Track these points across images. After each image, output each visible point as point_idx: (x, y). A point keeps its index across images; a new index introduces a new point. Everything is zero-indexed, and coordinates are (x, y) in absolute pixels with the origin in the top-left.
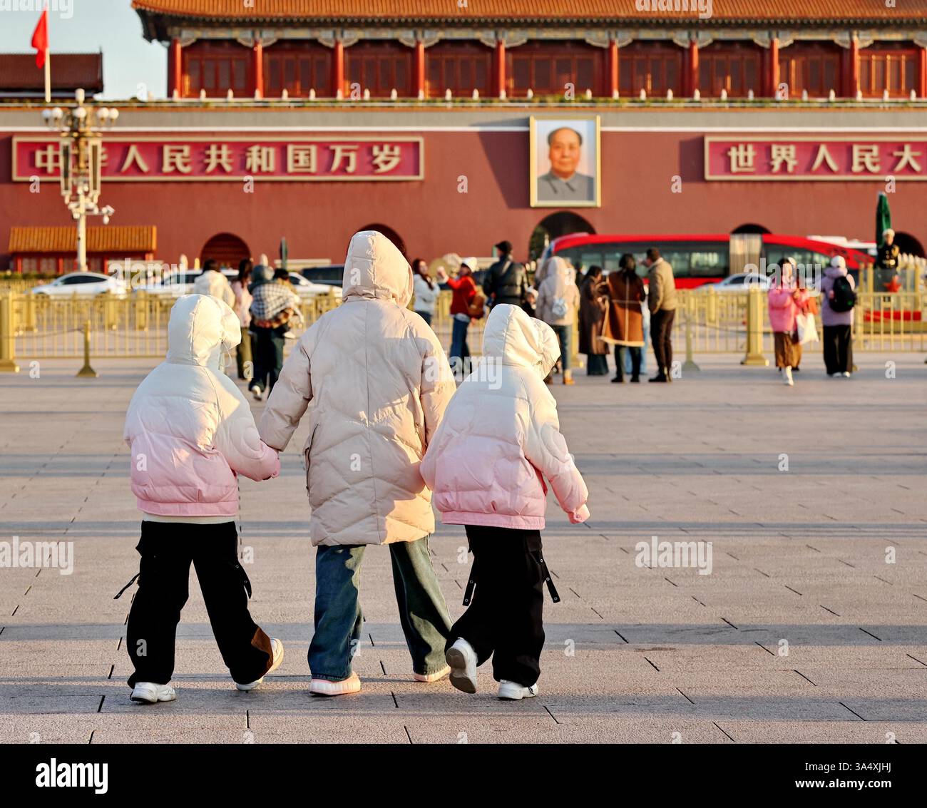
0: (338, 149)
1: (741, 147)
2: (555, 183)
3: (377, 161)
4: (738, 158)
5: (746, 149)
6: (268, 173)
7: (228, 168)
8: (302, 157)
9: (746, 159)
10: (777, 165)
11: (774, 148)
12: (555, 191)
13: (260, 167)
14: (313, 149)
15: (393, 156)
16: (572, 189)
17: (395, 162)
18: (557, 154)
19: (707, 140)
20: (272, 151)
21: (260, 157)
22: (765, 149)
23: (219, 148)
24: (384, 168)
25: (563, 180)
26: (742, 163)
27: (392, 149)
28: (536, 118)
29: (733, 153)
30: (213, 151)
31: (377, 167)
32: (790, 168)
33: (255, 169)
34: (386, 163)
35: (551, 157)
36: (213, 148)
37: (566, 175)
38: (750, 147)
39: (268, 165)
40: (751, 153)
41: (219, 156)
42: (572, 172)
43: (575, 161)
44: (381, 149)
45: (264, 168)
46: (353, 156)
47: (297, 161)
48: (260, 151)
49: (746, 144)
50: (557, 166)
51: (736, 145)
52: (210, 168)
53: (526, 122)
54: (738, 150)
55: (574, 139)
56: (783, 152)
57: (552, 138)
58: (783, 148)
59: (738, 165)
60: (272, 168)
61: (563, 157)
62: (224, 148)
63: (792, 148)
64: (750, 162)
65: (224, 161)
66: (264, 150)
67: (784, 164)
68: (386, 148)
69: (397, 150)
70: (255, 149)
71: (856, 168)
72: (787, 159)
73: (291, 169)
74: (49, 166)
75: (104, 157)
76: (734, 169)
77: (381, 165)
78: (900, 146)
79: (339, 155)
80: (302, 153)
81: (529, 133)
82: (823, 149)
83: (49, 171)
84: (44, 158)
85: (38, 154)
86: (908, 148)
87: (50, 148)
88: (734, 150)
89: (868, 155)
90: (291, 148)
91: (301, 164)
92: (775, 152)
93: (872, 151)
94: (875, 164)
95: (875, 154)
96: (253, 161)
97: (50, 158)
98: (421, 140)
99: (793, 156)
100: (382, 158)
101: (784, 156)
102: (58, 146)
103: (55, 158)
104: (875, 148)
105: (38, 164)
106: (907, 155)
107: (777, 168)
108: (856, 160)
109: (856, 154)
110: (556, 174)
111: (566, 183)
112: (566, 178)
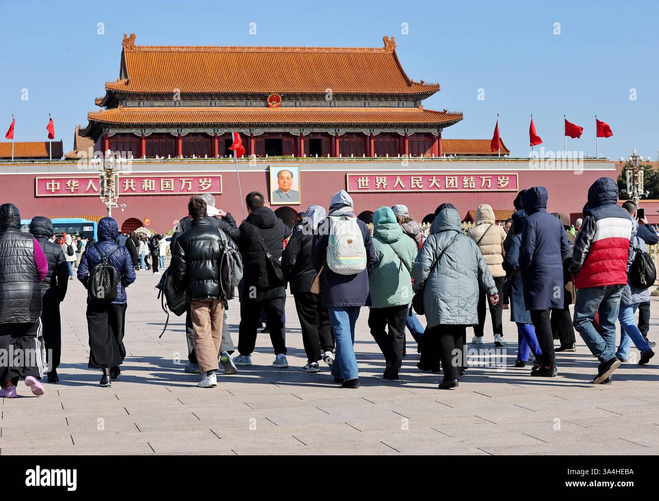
0: (184, 180)
1: (363, 178)
2: (280, 194)
3: (201, 185)
4: (362, 182)
5: (365, 179)
6: (152, 191)
7: (134, 189)
8: (167, 184)
9: (365, 182)
10: (378, 185)
11: (377, 178)
12: (281, 198)
13: (148, 188)
14: (172, 180)
15: (208, 183)
16: (289, 197)
17: (209, 185)
18: (282, 181)
19: (348, 175)
20: (154, 181)
21: (148, 184)
22: (372, 178)
23: (130, 180)
24: (204, 188)
25: (285, 193)
26: (363, 185)
27: (208, 180)
28: (273, 166)
29: (359, 180)
30: (127, 182)
31: (201, 188)
32: (384, 187)
33: (146, 190)
34: (206, 186)
35: (279, 182)
36: (127, 180)
37: (286, 190)
38: (367, 178)
39: (152, 188)
40: (367, 180)
41: (130, 184)
42: (289, 189)
43: (290, 185)
44: (203, 180)
45: (150, 189)
47: (165, 186)
48: (148, 181)
49: (365, 176)
50: (282, 187)
51: (361, 176)
52: (126, 189)
53: (268, 168)
54: (361, 179)
55: (289, 175)
56: (381, 180)
57: (279, 175)
58: (381, 178)
60: (154, 189)
61: (285, 183)
62: (132, 180)
63: (385, 178)
64: (367, 185)
65: (132, 186)
66: (150, 181)
67: (382, 185)
68: (205, 179)
69: (210, 181)
70: (146, 181)
71: (413, 186)
72: (383, 183)
73: (162, 189)
74: (53, 189)
75: (77, 185)
76: (360, 187)
77: (203, 187)
78: (431, 176)
79: (184, 183)
80: (167, 182)
81: (269, 172)
82: (398, 179)
83: (53, 191)
84: (50, 186)
85: (48, 184)
86: (434, 177)
87: (53, 181)
88: (360, 179)
89: (417, 181)
90: (162, 180)
91: (167, 187)
92: (377, 180)
93: (419, 179)
94: (420, 184)
95: (421, 180)
96: (145, 186)
97: (53, 186)
98: (221, 176)
99: (385, 181)
100: (203, 184)
101: (381, 182)
102: (56, 180)
103: (56, 186)
104: (421, 178)
105: (48, 188)
106: (434, 181)
107: (378, 187)
108: (413, 183)
109: (412, 180)
110: (281, 190)
111: (286, 194)
112: (286, 192)
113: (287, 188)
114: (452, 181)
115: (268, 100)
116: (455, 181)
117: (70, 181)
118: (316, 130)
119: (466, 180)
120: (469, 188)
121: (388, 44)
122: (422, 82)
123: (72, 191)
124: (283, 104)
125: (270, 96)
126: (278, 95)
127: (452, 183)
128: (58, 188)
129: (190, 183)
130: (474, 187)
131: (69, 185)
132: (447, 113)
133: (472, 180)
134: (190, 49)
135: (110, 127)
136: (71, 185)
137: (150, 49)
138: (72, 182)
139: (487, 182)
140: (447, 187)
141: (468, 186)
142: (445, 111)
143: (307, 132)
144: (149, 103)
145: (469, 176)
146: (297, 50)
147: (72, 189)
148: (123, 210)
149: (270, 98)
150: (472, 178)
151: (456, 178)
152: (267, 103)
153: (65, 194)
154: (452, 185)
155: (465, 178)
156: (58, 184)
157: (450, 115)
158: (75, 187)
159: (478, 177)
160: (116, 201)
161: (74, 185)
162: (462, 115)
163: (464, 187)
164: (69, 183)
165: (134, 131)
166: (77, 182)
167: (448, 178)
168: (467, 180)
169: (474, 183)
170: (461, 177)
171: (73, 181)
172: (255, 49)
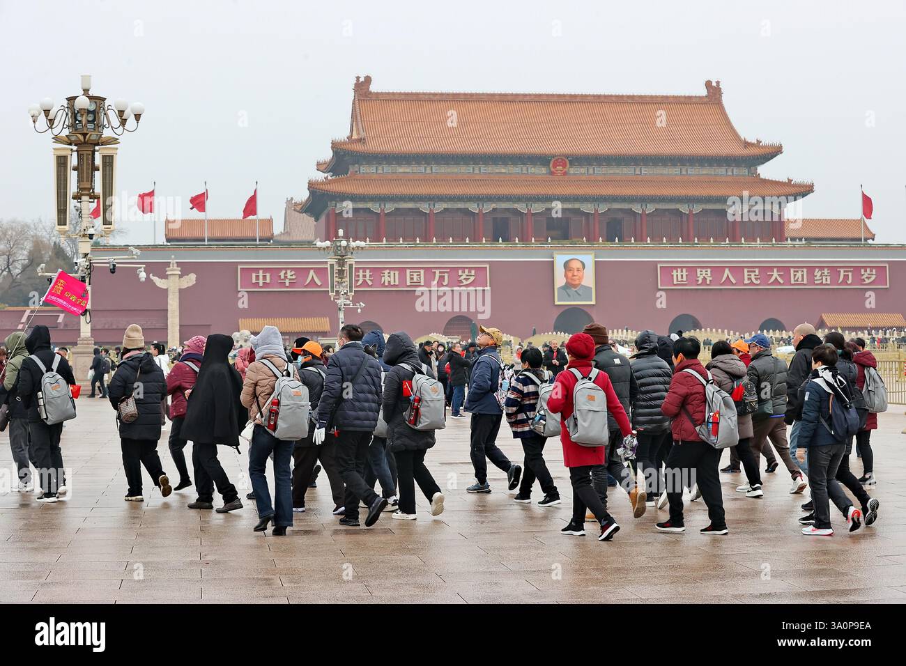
0: (437, 272)
1: (679, 270)
2: (568, 291)
3: (461, 278)
4: (677, 275)
5: (682, 271)
6: (394, 286)
7: (370, 283)
8: (415, 277)
9: (682, 275)
10: (700, 280)
11: (699, 270)
12: (569, 296)
13: (389, 282)
14: (422, 271)
15: (471, 276)
16: (579, 294)
17: (472, 279)
18: (570, 274)
19: (659, 266)
20: (397, 273)
21: (390, 276)
22: (692, 270)
23: (364, 272)
24: (465, 283)
25: (574, 290)
26: (679, 279)
27: (470, 272)
28: (557, 253)
29: (675, 273)
30: (361, 273)
31: (461, 281)
32: (708, 282)
33: (386, 284)
34: (467, 279)
35: (566, 276)
36: (361, 271)
37: (575, 286)
38: (684, 270)
39: (395, 282)
40: (685, 273)
41: (364, 276)
42: (579, 284)
43: (581, 278)
44: (464, 272)
45: (392, 283)
46: (446, 276)
47: (412, 279)
48: (389, 273)
49: (682, 268)
50: (570, 281)
51: (676, 268)
52: (359, 283)
53: (552, 256)
54: (677, 272)
55: (579, 265)
56: (704, 273)
57: (566, 265)
58: (704, 271)
59: (677, 281)
60: (397, 283)
61: (574, 276)
62: (368, 271)
63: (709, 270)
64: (685, 279)
65: (367, 278)
66: (392, 273)
67: (705, 279)
68: (467, 271)
69: (473, 272)
70: (386, 272)
71: (746, 282)
72: (706, 276)
73: (408, 283)
74: (261, 282)
75: (294, 277)
76: (675, 282)
77: (464, 281)
78: (771, 269)
79: (437, 275)
80: (415, 274)
81: (553, 261)
82: (727, 271)
83: (261, 285)
84: (257, 277)
85: (254, 275)
86: (775, 270)
87: (261, 272)
88: (675, 271)
89: (753, 274)
90: (408, 271)
91: (415, 280)
92: (699, 273)
93: (755, 271)
94: (756, 279)
95: (757, 273)
96: (386, 279)
97: (261, 277)
98: (488, 266)
99: (709, 275)
100: (464, 277)
101: (704, 275)
102: (265, 270)
103: (264, 277)
104: (757, 270)
105: (254, 281)
106: (775, 274)
107: (700, 282)
108: (746, 277)
109: (746, 273)
110: (568, 286)
111: (576, 291)
112: (575, 288)
113: (577, 282)
114: (799, 275)
115: (551, 165)
116: (803, 275)
117: (284, 272)
118: (616, 206)
119: (818, 273)
120: (822, 284)
121: (711, 91)
122: (759, 142)
123: (287, 284)
124: (572, 171)
125: (553, 160)
126: (563, 158)
127: (800, 276)
128: (268, 281)
129: (446, 275)
130: (829, 282)
131: (282, 277)
132: (792, 183)
133: (826, 274)
134: (444, 96)
135: (338, 200)
136: (286, 277)
137: (392, 97)
138: (286, 273)
139: (846, 277)
140: (792, 282)
141: (820, 281)
142: (790, 181)
143: (603, 208)
144: (390, 168)
145: (822, 268)
146: (589, 98)
147: (287, 282)
148: (359, 310)
149: (554, 162)
150: (826, 271)
151: (805, 270)
152: (550, 170)
153: (277, 288)
154: (800, 279)
155: (817, 270)
156: (268, 275)
157: (795, 186)
158: (290, 279)
159: (834, 270)
160: (351, 299)
161: (289, 277)
162: (812, 186)
163: (816, 282)
164: (282, 274)
165: (369, 205)
166: (293, 273)
167: (794, 271)
168: (820, 273)
169: (829, 278)
170: (811, 270)
171: (289, 271)
172: (532, 97)
